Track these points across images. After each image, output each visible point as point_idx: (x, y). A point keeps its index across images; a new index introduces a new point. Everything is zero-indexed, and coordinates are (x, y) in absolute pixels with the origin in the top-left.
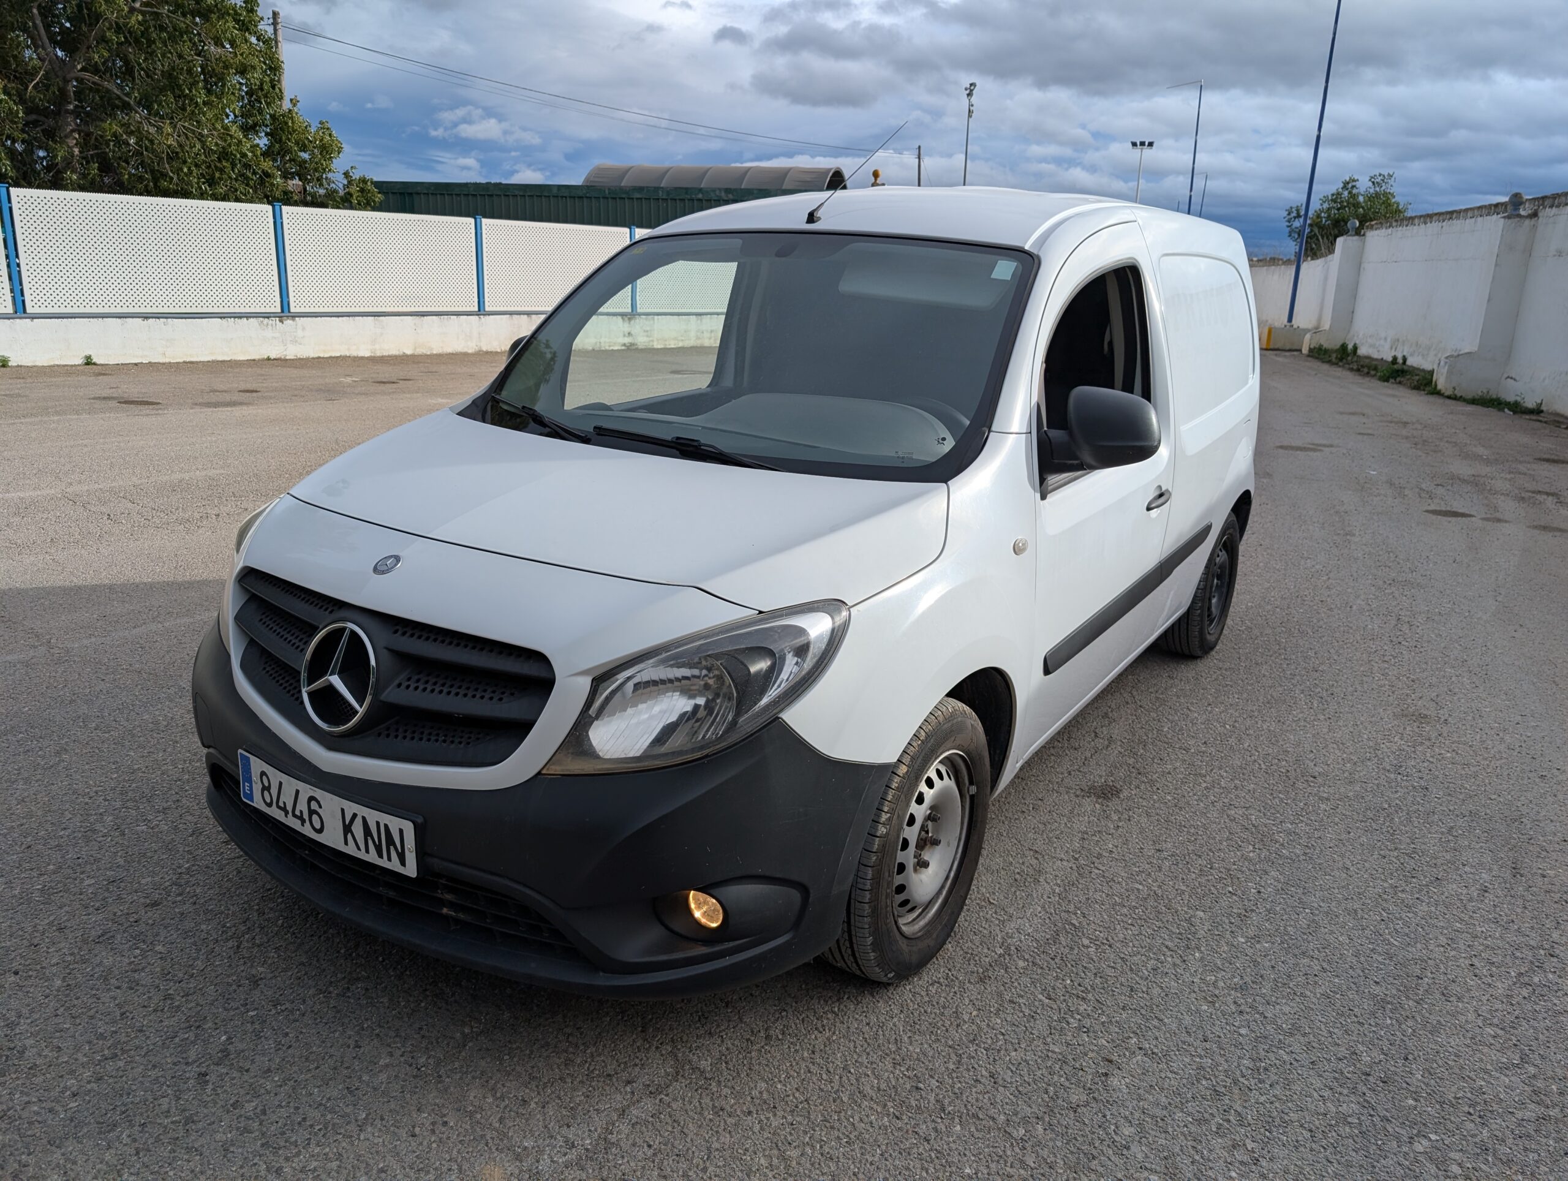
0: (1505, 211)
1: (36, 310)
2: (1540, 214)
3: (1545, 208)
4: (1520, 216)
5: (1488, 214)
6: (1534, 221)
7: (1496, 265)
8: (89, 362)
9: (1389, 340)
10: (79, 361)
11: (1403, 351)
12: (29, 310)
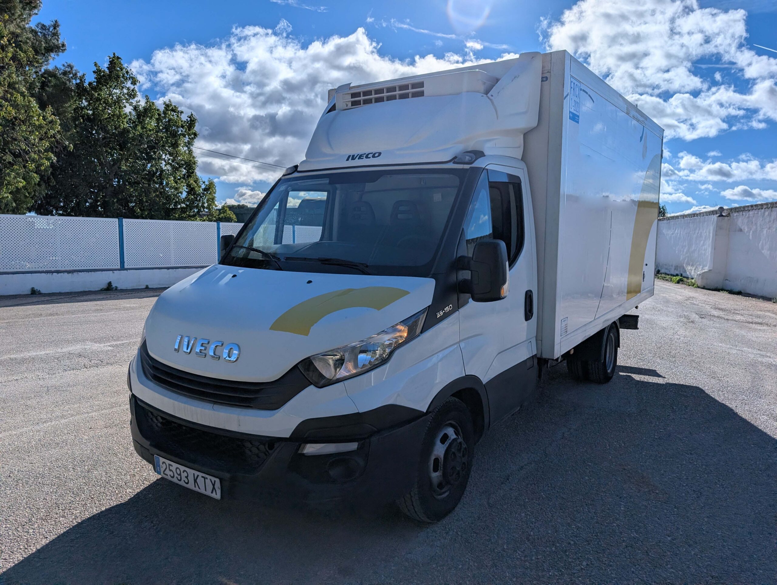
0: (717, 214)
1: (129, 267)
2: (731, 215)
3: (732, 212)
4: (723, 216)
5: (710, 215)
6: (729, 218)
7: (716, 235)
8: (147, 287)
9: (673, 266)
10: (144, 287)
11: (680, 271)
12: (126, 267)
